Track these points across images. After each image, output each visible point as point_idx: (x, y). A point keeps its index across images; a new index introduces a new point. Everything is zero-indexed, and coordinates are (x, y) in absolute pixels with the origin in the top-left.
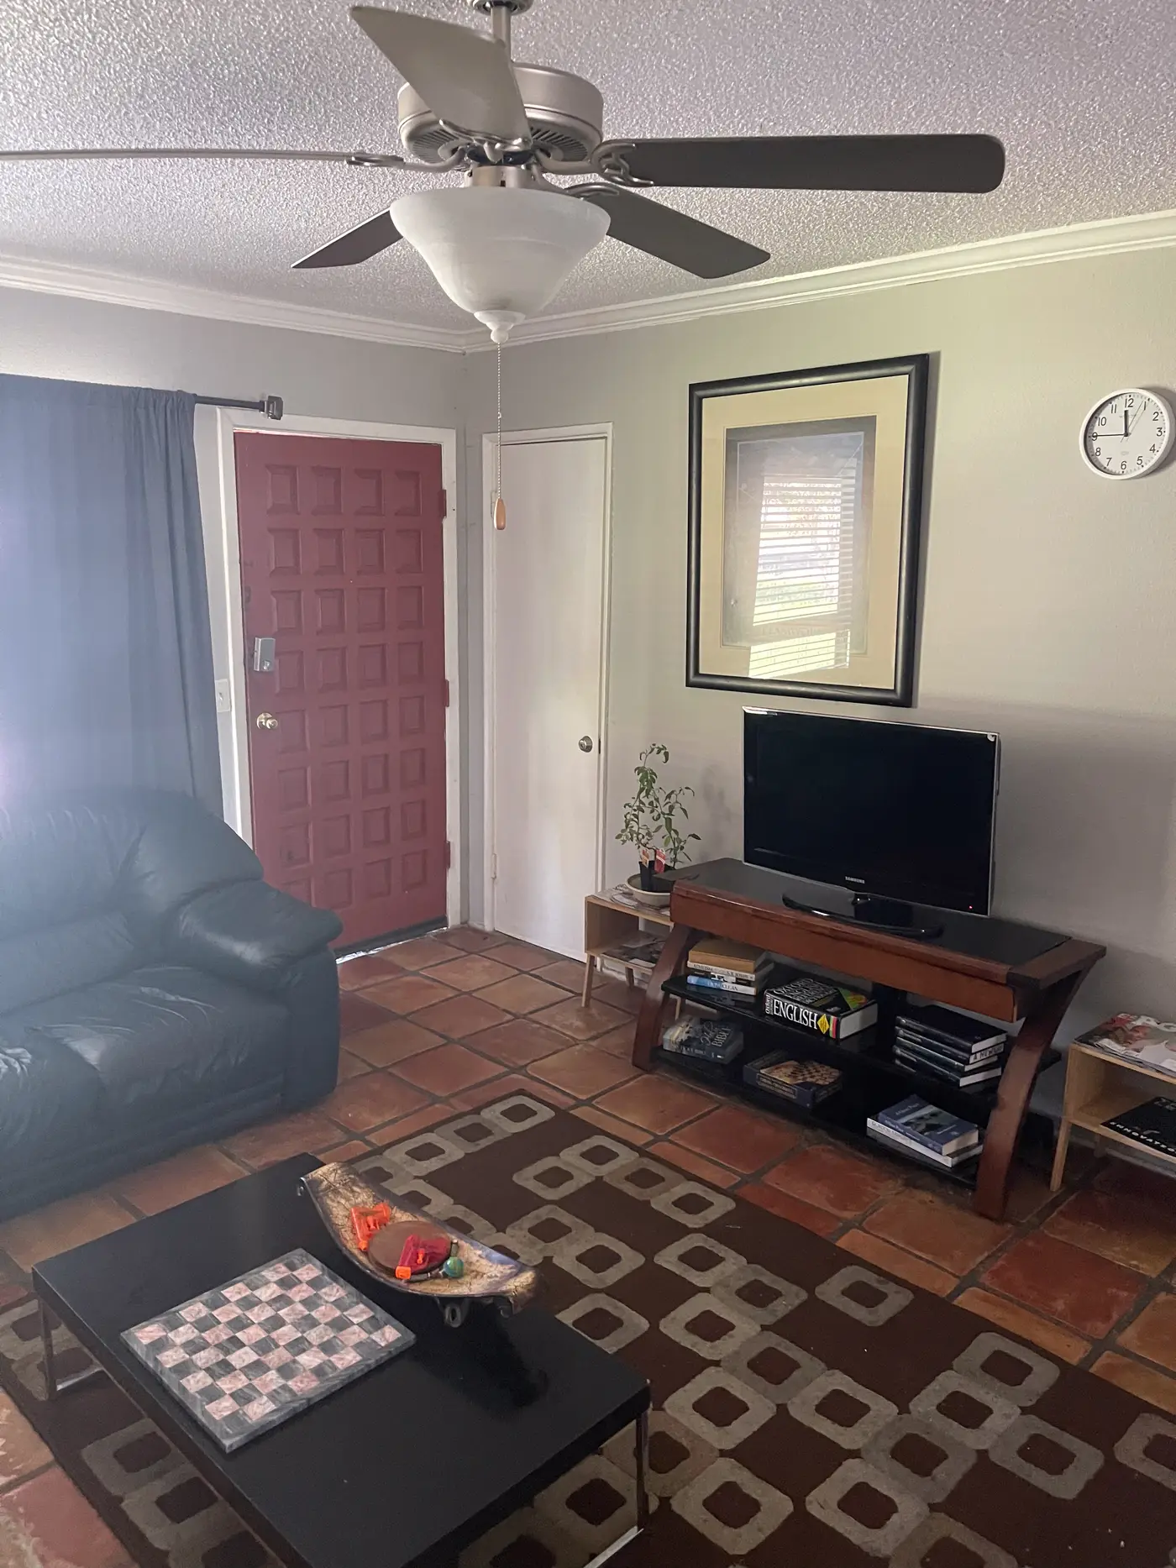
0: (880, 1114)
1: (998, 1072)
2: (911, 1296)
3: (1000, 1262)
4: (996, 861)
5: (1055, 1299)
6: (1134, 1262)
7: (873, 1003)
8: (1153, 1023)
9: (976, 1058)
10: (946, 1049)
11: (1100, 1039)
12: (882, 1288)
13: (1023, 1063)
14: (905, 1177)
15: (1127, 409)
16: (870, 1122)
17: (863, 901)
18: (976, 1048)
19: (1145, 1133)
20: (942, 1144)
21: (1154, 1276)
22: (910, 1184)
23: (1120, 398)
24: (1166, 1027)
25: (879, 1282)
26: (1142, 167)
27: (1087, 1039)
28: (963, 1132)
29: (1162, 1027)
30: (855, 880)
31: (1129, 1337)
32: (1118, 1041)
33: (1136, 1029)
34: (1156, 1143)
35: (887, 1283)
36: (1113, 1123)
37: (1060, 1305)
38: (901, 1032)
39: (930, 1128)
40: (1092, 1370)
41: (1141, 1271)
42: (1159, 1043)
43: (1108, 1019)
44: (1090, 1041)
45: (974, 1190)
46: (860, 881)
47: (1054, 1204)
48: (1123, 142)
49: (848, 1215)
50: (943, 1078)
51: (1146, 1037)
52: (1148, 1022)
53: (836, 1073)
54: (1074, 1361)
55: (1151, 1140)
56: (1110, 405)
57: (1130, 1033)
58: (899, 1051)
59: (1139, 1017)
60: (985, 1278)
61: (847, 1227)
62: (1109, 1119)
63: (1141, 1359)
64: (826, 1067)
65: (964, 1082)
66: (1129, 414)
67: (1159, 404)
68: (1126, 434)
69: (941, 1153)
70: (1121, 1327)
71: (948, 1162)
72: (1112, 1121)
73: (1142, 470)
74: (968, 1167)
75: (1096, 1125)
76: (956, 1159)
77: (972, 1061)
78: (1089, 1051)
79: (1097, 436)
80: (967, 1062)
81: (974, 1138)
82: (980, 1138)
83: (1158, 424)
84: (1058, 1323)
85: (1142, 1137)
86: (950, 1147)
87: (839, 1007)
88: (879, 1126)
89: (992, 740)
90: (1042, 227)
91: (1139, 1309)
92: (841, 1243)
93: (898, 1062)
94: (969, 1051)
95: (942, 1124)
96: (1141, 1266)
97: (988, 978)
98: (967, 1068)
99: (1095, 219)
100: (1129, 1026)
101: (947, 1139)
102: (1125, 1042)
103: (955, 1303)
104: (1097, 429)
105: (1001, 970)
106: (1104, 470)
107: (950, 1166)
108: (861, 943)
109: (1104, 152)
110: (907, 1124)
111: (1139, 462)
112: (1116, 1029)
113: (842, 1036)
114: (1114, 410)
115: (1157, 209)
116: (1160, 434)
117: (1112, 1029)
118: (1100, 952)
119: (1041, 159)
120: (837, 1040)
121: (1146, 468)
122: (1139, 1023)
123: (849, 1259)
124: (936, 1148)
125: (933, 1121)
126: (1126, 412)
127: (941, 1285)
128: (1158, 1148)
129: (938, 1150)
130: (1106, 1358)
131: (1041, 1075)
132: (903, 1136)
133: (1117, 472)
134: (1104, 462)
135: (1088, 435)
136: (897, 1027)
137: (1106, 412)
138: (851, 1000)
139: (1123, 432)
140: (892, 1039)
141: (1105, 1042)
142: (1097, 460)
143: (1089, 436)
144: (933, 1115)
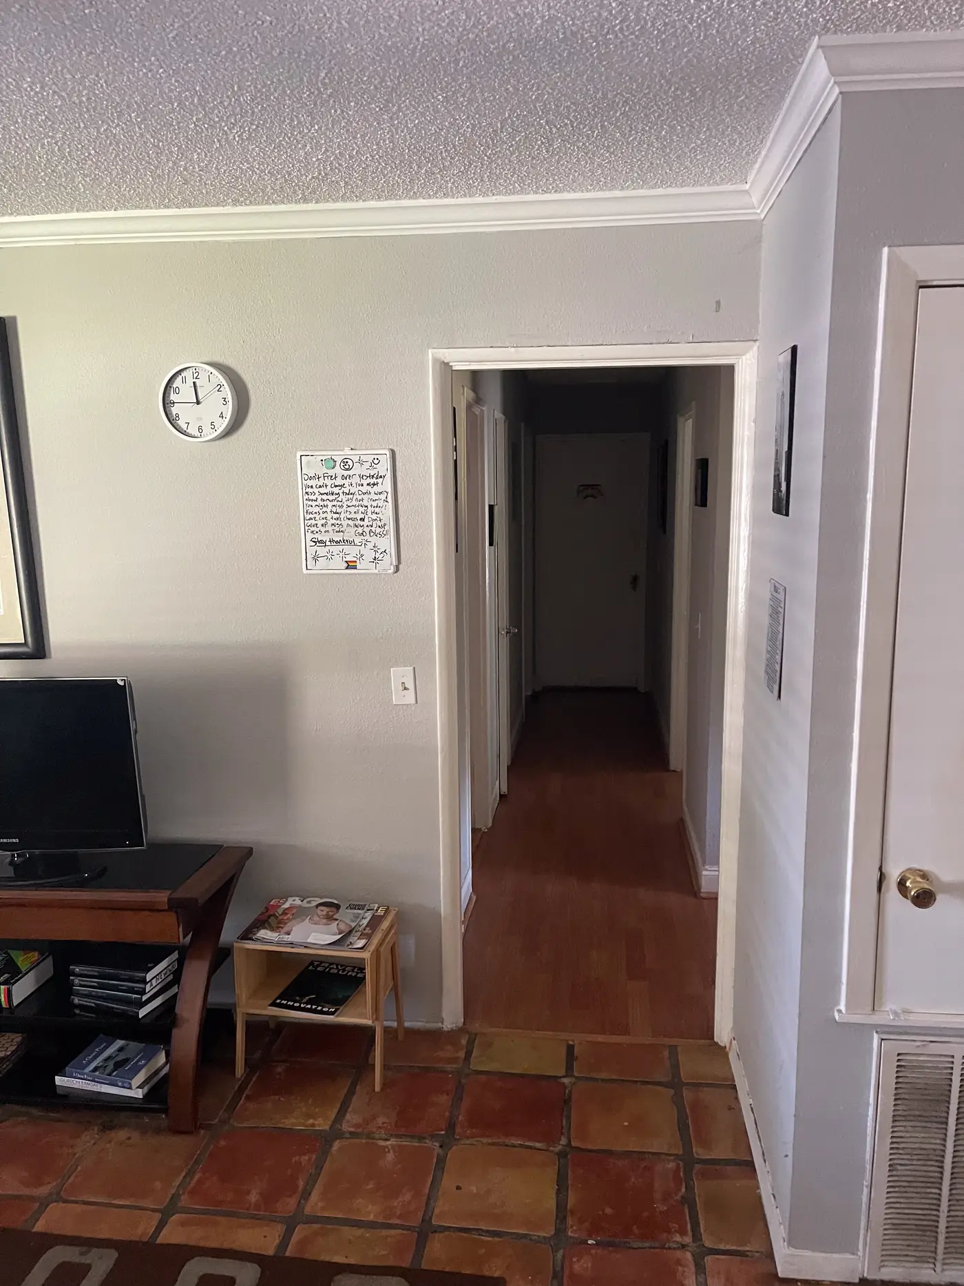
0: (67, 1068)
1: (175, 989)
2: (114, 1254)
3: (197, 1177)
4: (144, 793)
5: (248, 1193)
6: (311, 1121)
7: (48, 956)
8: (298, 902)
9: (151, 985)
10: (122, 986)
11: (258, 931)
12: (85, 1260)
13: (196, 973)
14: (101, 1121)
15: (195, 380)
16: (59, 1080)
17: (21, 859)
18: (149, 976)
19: (305, 1000)
20: (131, 1080)
21: (327, 1128)
22: (107, 1128)
23: (187, 370)
24: (308, 902)
25: (82, 1254)
26: (164, 158)
27: (247, 935)
28: (149, 1057)
29: (305, 904)
30: (11, 840)
31: (315, 1204)
32: (272, 929)
33: (285, 912)
34: (314, 1007)
35: (89, 1251)
36: (278, 1001)
37: (253, 1197)
38: (77, 981)
39: (118, 1065)
40: (287, 1254)
41: (317, 1128)
42: (303, 920)
43: (263, 910)
44: (250, 936)
45: (166, 1111)
46: (14, 840)
47: (241, 1090)
48: (140, 128)
49: (43, 1191)
50: (123, 1014)
51: (295, 917)
52: (294, 903)
53: (18, 1038)
54: (271, 1252)
55: (309, 1006)
56: (180, 377)
57: (280, 917)
58: (76, 1001)
59: (287, 900)
60: (184, 1201)
61: (44, 1204)
62: (274, 998)
63: (328, 1220)
64: (8, 1034)
65: (142, 1013)
66: (198, 384)
67: (220, 377)
68: (198, 403)
69: (130, 1088)
70: (306, 1195)
71: (139, 1094)
72: (276, 1000)
73: (216, 434)
74: (158, 1091)
75: (265, 1009)
76: (146, 1089)
77: (148, 989)
78: (250, 945)
79: (174, 403)
80: (143, 992)
81: (162, 1058)
82: (167, 1056)
83: (222, 395)
84: (254, 1217)
85: (302, 1006)
86: (140, 1077)
87: (8, 973)
88: (68, 1081)
89: (122, 683)
90: (90, 210)
91: (319, 1168)
92: (39, 1227)
93: (77, 1011)
94: (144, 982)
95: (129, 1056)
96: (316, 1122)
97: (151, 908)
98: (144, 998)
99: (137, 207)
100: (280, 911)
101: (136, 1070)
102: (278, 927)
103: (159, 1241)
104: (173, 397)
105: (162, 897)
106: (184, 433)
107: (141, 1097)
108: (21, 905)
109: (125, 136)
110: (95, 1070)
111: (213, 427)
112: (269, 917)
113: (15, 1003)
114: (184, 381)
115: (190, 206)
116: (225, 403)
117: (268, 919)
118: (249, 852)
119: (65, 134)
120: (11, 1008)
121: (219, 432)
122: (287, 905)
123: (49, 1241)
124: (126, 1085)
125: (121, 1057)
126: (194, 383)
127: (142, 1228)
128: (315, 1011)
129: (128, 1087)
130: (299, 1233)
131: (213, 979)
132: (93, 1083)
133: (196, 436)
134: (184, 427)
135: (166, 402)
136: (71, 978)
137: (178, 382)
138: (22, 960)
139: (195, 401)
140: (69, 990)
141: (263, 933)
142: (178, 425)
143: (167, 404)
144: (121, 1049)
